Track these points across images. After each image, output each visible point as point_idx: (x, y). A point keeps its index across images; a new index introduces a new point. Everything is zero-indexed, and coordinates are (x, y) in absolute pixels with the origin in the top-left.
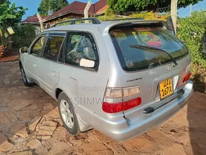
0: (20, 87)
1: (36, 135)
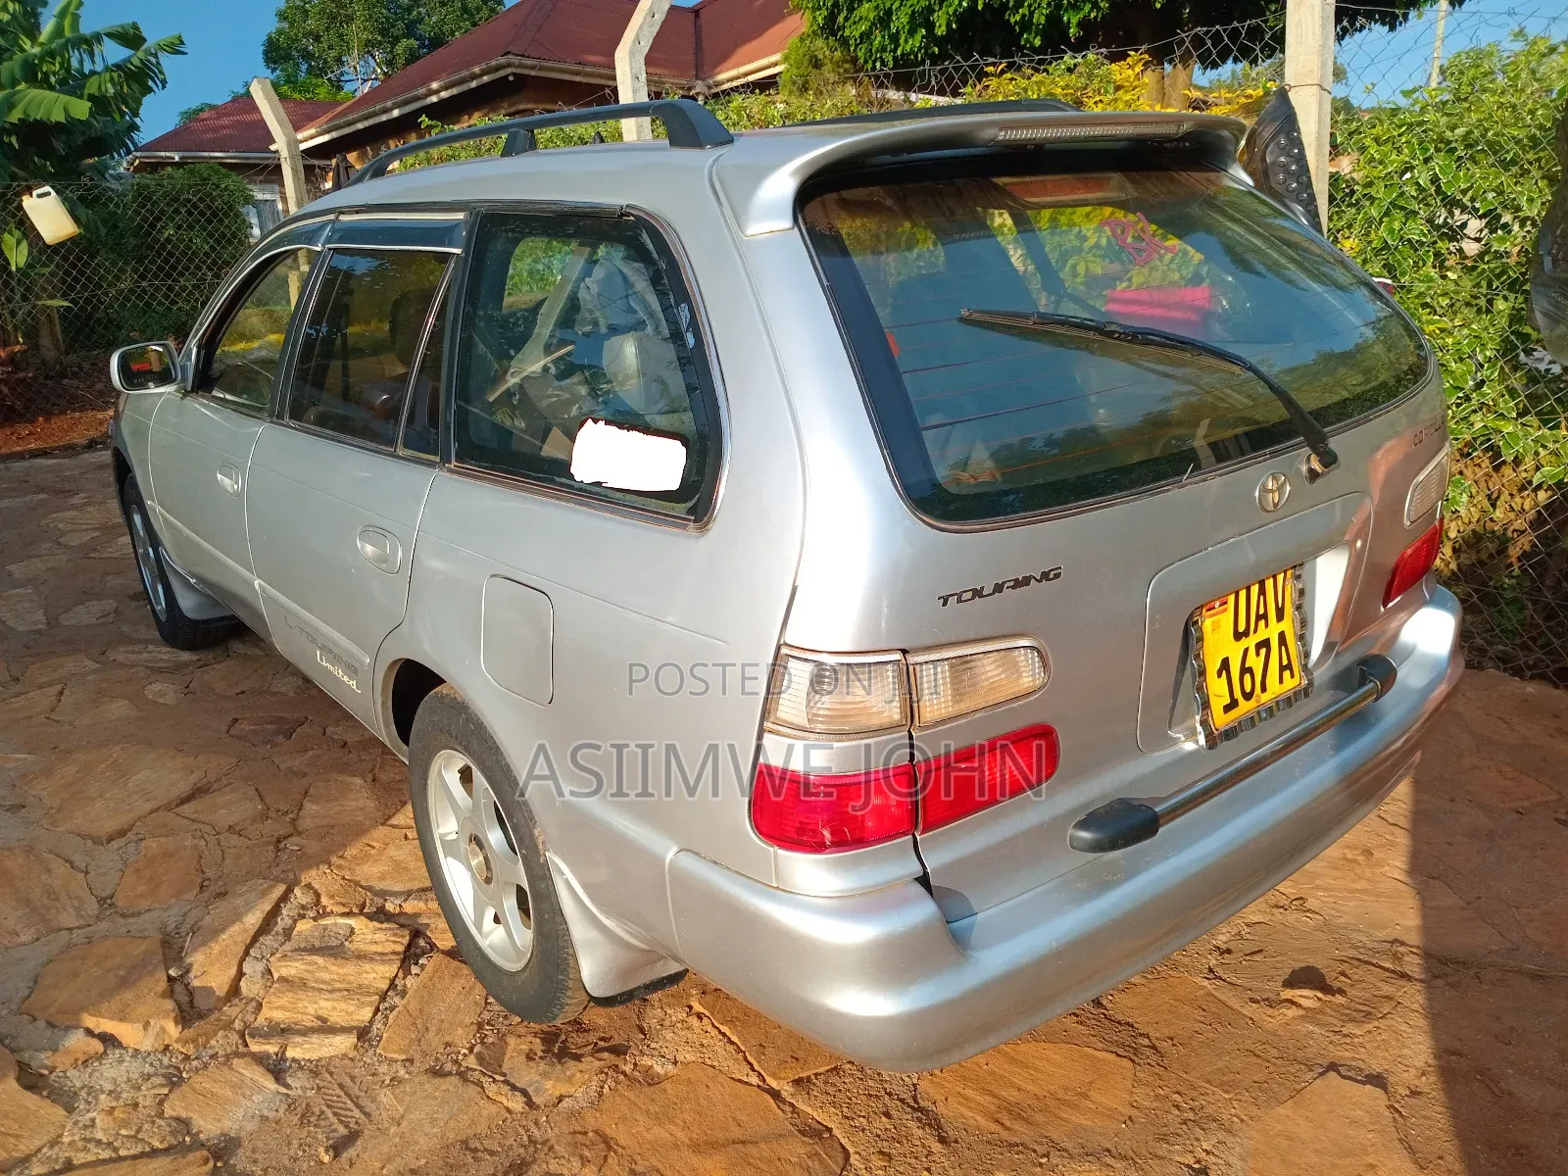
1: (246, 1026)
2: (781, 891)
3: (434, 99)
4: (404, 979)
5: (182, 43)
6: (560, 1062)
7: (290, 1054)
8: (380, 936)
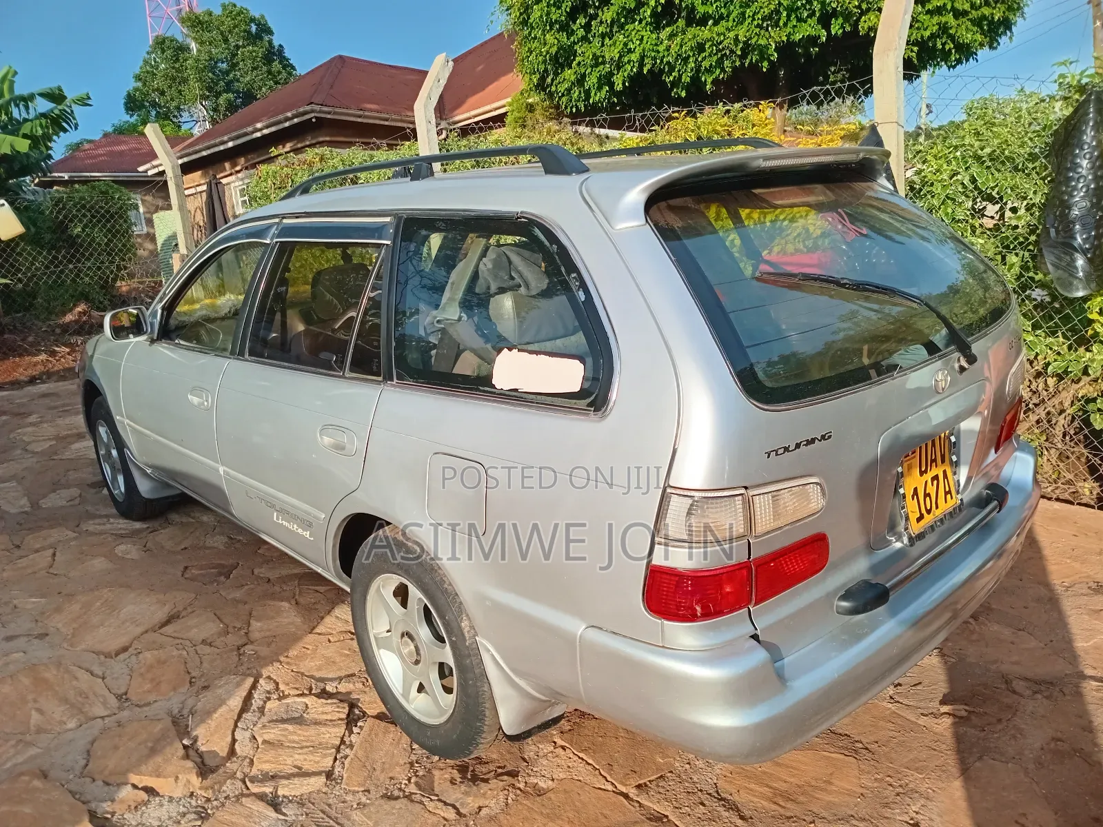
0: (91, 526)
1: (245, 776)
2: (664, 648)
3: (258, 134)
4: (349, 736)
5: (89, 98)
6: (474, 785)
7: (280, 793)
8: (329, 708)
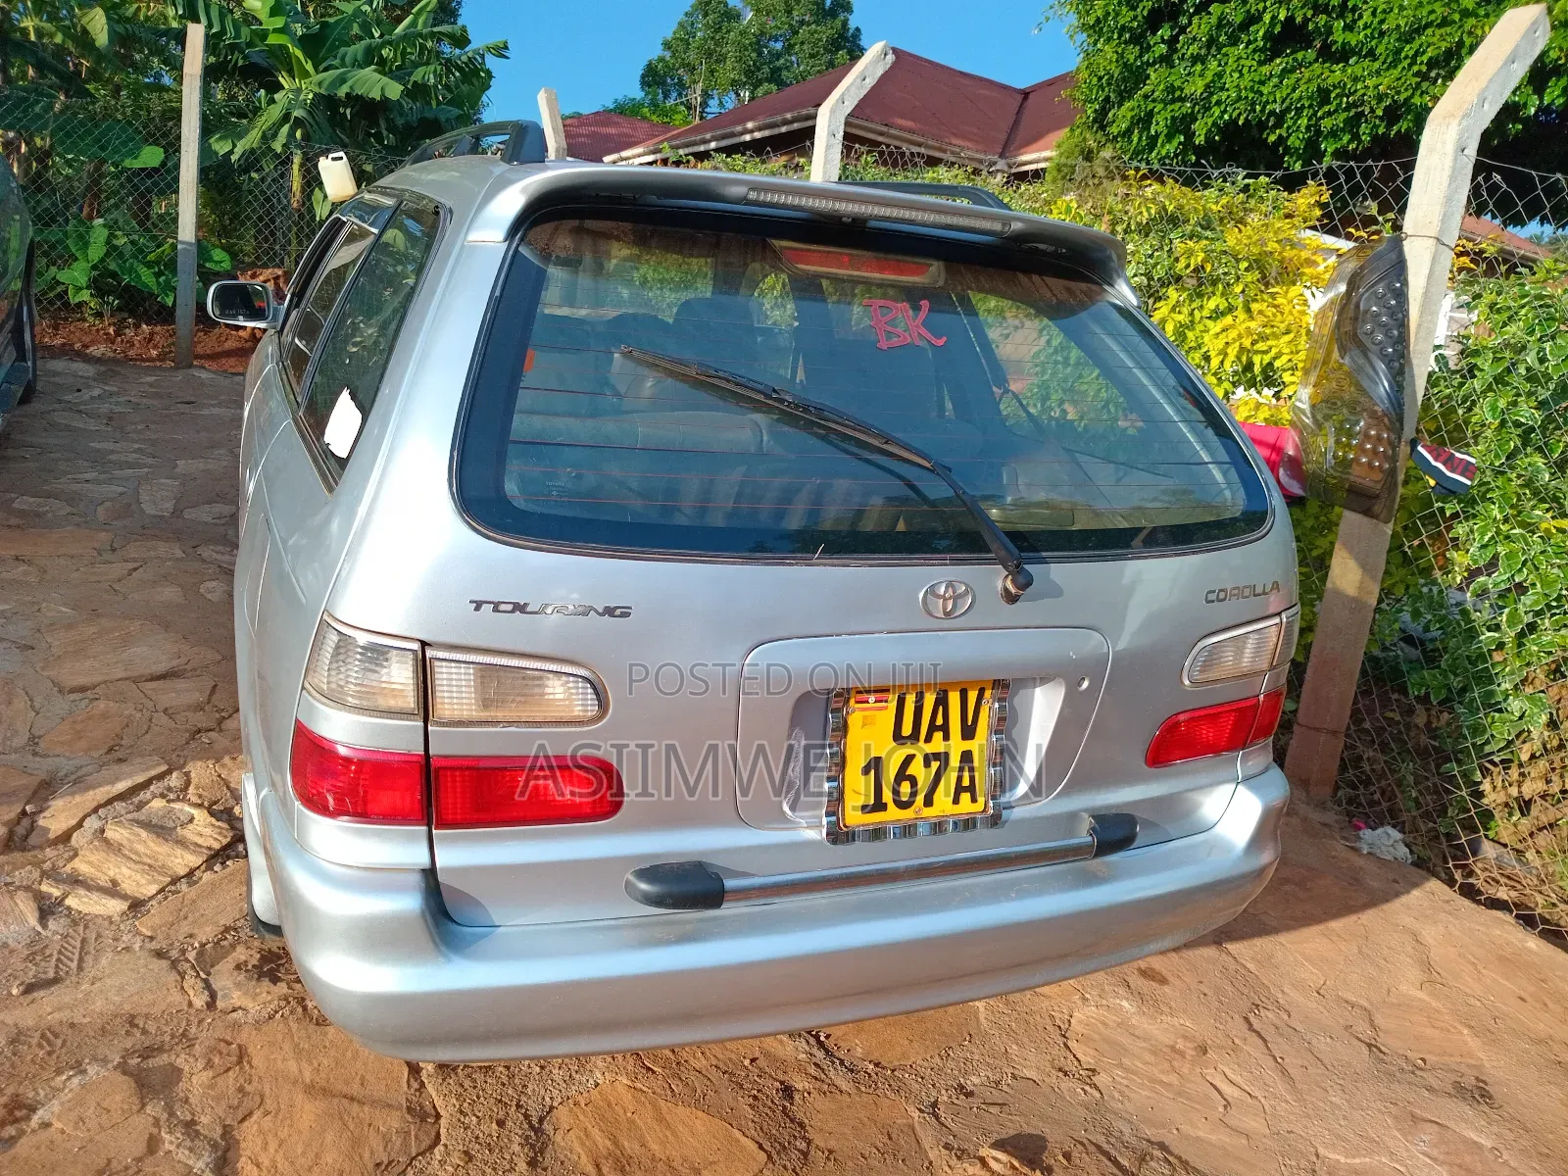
1: (54, 868)
2: (300, 846)
3: (748, 138)
4: (204, 872)
5: (506, 48)
7: (68, 902)
8: (208, 831)
